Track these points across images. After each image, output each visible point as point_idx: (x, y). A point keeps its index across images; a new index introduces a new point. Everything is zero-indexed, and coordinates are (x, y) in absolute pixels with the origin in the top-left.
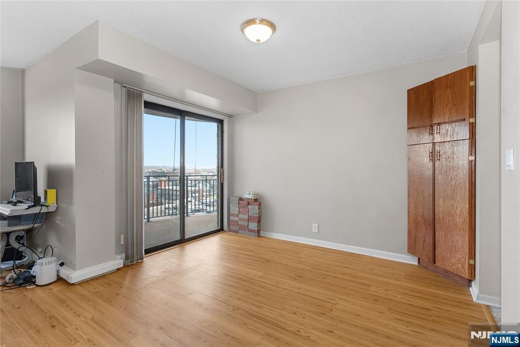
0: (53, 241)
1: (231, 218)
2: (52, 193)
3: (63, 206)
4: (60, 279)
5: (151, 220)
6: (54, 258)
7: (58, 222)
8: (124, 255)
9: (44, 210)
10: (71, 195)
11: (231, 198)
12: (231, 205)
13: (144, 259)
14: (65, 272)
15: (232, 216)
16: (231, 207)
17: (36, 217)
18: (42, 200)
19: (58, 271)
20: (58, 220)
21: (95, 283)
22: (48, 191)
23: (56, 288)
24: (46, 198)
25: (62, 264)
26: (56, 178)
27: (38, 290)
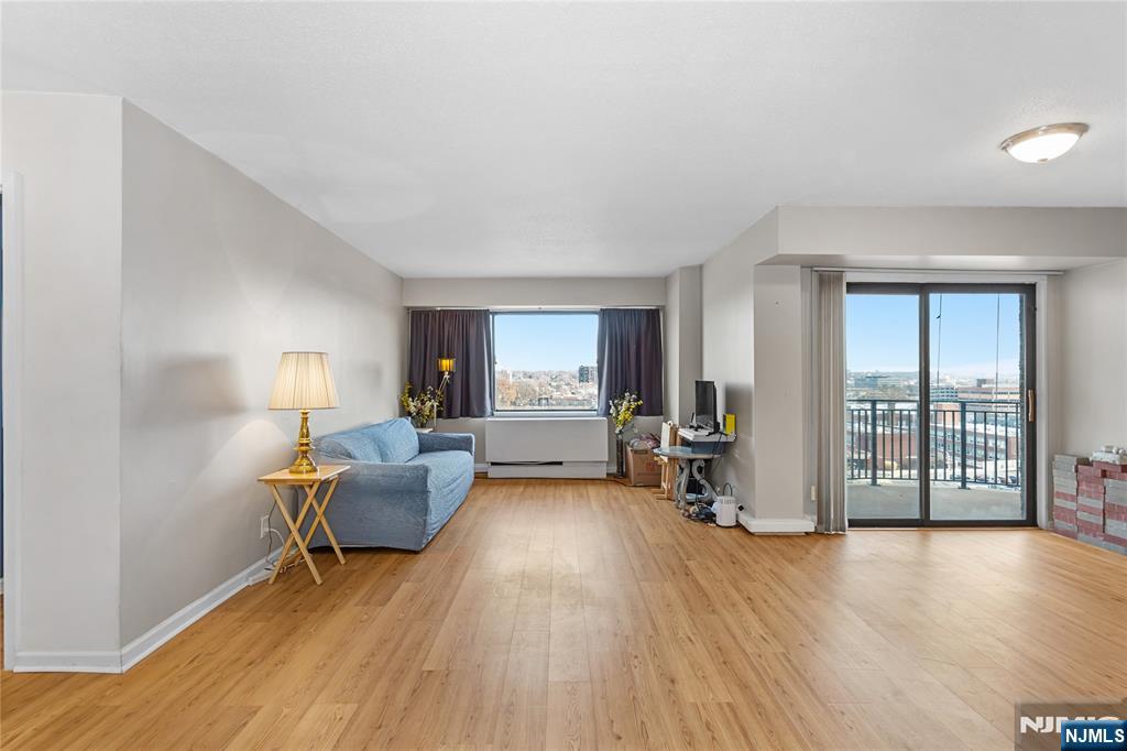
0: (732, 478)
1: (1057, 502)
2: (731, 418)
3: (742, 436)
4: (739, 526)
5: (879, 481)
6: (732, 498)
7: (737, 456)
8: (816, 518)
9: (723, 439)
10: (749, 423)
11: (1057, 457)
12: (1054, 471)
13: (847, 533)
14: (744, 519)
15: (1058, 497)
16: (1055, 478)
17: (715, 447)
18: (721, 427)
19: (737, 515)
20: (737, 453)
21: (776, 540)
22: (728, 416)
23: (735, 533)
24: (724, 425)
25: (741, 508)
26: (735, 398)
27: (719, 529)
